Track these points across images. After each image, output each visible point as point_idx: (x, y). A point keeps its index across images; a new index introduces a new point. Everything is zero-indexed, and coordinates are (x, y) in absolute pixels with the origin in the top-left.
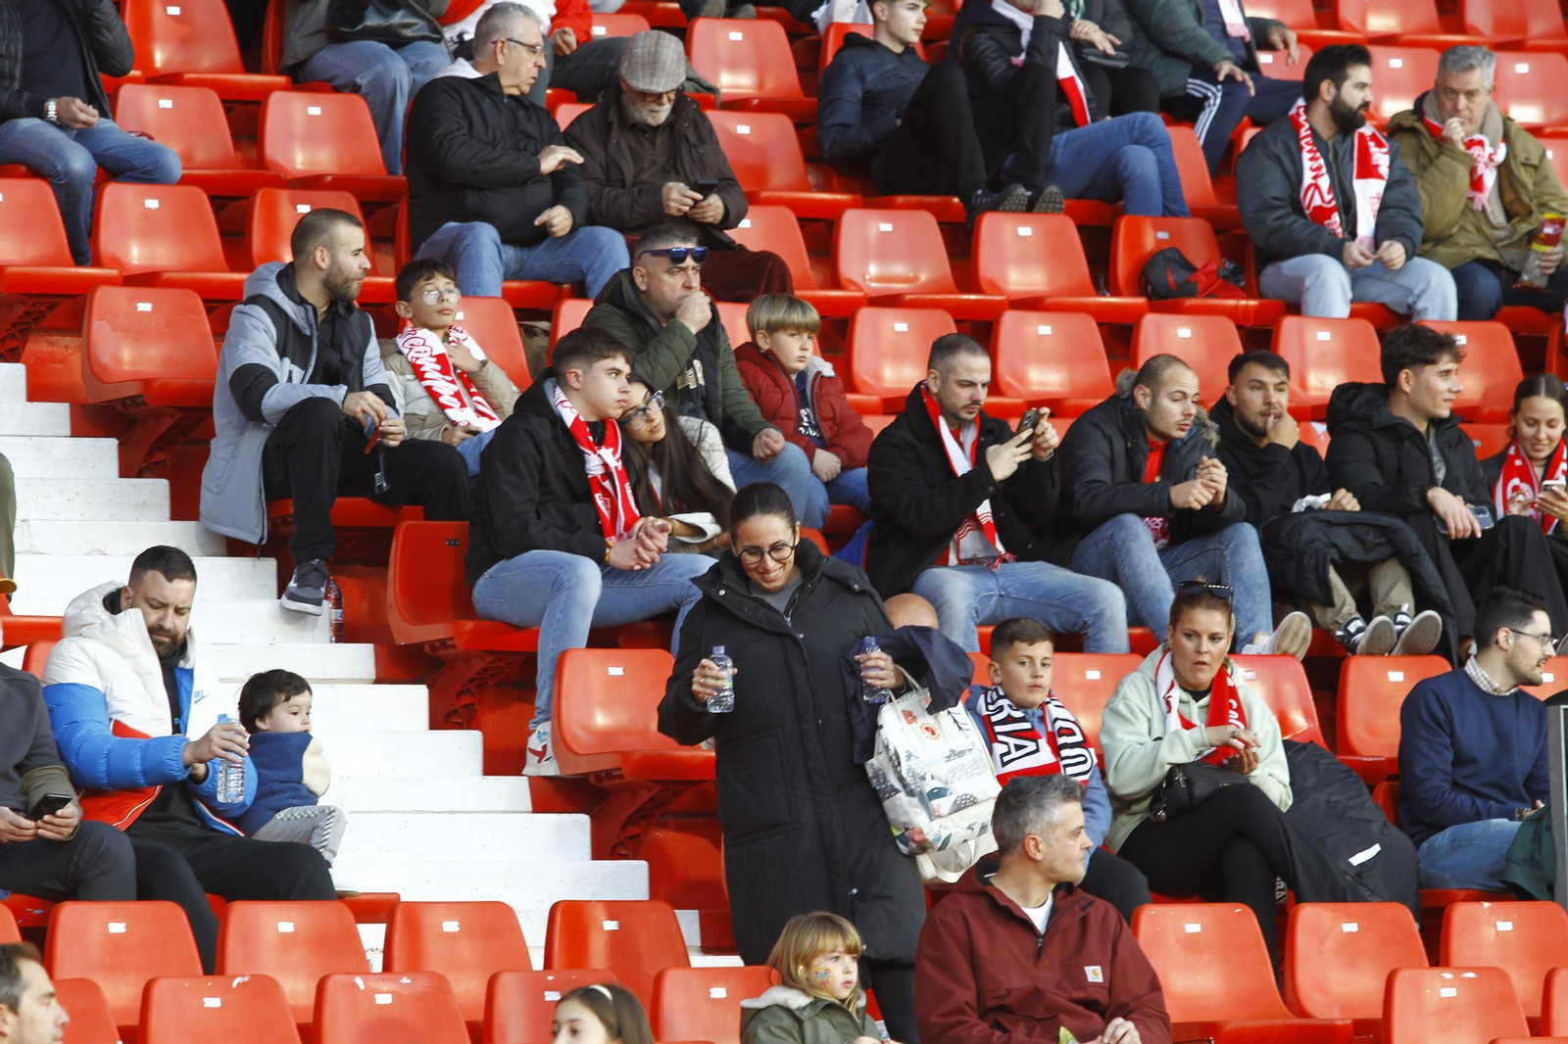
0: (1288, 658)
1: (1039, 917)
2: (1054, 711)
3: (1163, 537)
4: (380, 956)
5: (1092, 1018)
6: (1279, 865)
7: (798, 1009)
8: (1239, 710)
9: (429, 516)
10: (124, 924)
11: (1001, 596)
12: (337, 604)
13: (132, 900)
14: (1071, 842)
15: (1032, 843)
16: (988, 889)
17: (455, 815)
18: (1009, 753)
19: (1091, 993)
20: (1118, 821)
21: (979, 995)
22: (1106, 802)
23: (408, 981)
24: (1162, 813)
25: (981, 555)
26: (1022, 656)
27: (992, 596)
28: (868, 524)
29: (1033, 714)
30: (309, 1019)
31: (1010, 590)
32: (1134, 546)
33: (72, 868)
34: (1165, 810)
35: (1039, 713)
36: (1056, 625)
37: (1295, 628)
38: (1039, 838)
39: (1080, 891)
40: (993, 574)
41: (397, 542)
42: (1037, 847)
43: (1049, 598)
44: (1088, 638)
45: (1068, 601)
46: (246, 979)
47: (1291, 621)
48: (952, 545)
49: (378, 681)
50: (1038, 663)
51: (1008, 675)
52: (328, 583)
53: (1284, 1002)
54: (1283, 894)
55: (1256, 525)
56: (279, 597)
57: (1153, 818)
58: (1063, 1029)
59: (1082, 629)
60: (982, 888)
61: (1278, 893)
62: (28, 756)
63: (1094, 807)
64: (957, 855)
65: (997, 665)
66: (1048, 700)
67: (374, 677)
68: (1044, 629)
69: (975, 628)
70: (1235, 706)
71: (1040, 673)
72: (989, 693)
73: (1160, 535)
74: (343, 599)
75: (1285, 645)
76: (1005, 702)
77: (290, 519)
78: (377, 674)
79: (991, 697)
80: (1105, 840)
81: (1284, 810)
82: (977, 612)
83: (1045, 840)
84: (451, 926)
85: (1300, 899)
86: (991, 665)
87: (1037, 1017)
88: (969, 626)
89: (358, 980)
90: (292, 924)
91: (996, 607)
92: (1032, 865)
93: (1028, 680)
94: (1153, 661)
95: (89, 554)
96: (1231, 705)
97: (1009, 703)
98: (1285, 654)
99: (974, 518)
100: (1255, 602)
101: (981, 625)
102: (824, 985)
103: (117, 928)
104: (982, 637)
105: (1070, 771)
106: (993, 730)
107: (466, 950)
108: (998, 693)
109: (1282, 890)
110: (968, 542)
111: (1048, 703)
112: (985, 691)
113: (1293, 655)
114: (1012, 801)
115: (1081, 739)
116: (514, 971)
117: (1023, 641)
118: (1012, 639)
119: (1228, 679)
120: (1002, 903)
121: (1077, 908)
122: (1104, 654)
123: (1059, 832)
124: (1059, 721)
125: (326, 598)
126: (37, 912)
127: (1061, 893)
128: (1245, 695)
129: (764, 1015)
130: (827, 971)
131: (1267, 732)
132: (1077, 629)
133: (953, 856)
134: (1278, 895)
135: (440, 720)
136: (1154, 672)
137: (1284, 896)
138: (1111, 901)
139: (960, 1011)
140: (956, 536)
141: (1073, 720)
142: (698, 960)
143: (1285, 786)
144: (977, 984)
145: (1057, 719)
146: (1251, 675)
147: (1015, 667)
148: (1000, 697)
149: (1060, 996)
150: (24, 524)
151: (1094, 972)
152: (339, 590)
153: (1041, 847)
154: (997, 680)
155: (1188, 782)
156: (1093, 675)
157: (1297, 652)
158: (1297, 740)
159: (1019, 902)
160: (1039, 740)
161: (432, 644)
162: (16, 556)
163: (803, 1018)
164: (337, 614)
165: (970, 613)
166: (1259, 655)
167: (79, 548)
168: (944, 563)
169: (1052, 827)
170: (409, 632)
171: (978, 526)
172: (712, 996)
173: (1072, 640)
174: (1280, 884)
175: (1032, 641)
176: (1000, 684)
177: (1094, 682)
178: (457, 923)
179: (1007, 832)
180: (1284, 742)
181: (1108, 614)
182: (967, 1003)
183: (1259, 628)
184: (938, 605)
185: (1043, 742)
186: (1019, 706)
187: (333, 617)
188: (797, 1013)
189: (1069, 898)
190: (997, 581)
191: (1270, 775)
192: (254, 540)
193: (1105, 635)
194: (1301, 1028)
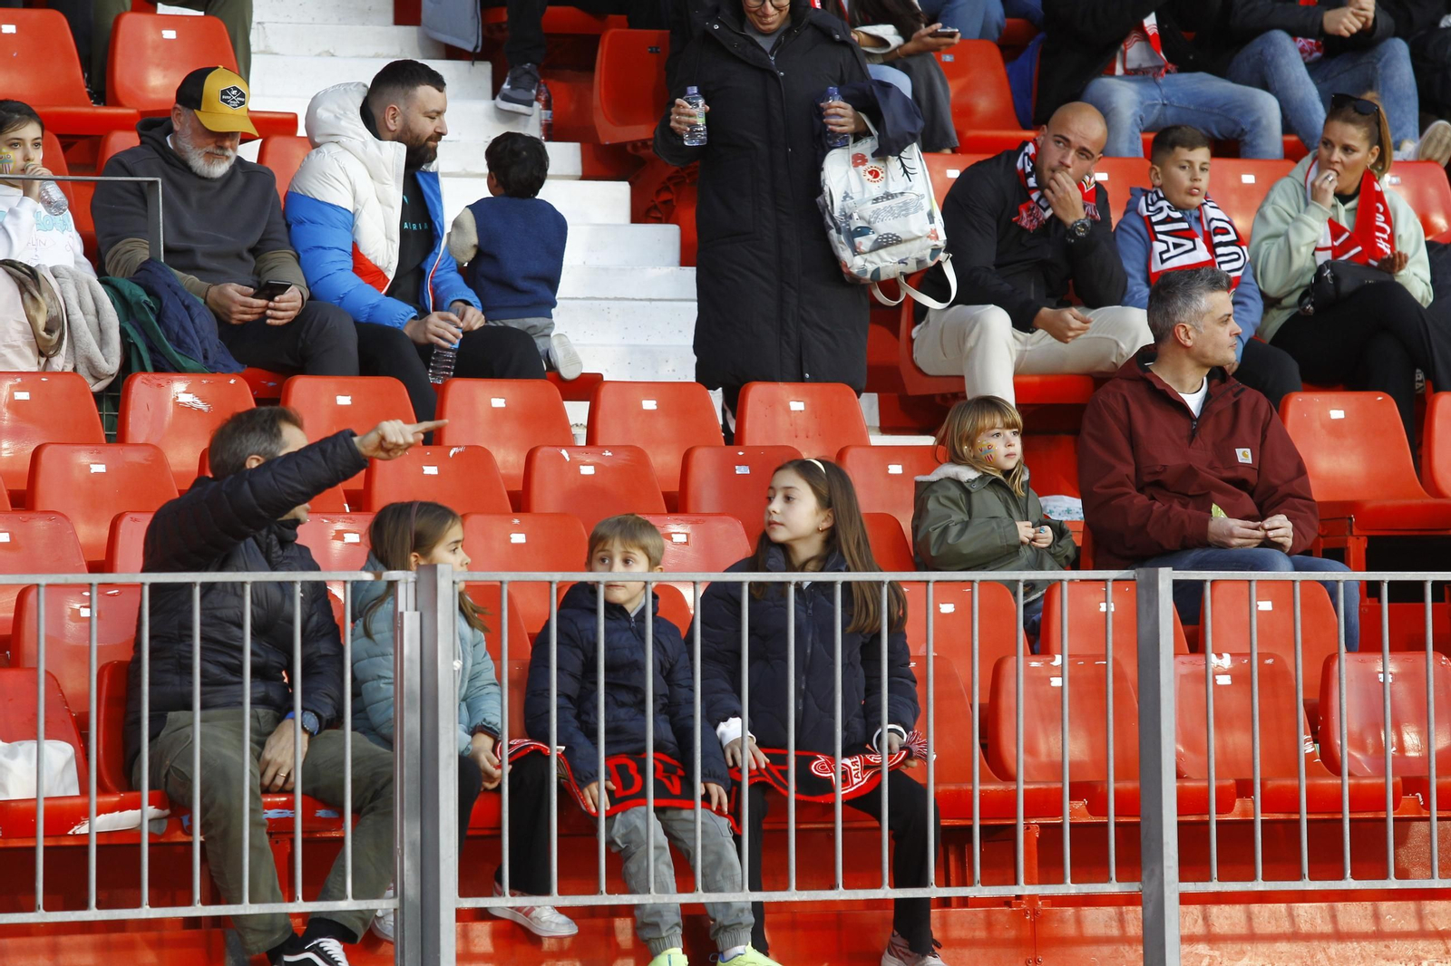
0: (1433, 165)
1: (1194, 401)
2: (1211, 212)
3: (1318, 50)
4: (584, 432)
5: (1242, 495)
6: (1418, 356)
7: (968, 482)
8: (1386, 213)
9: (632, 24)
10: (349, 398)
11: (1164, 105)
12: (547, 106)
13: (356, 375)
14: (1220, 329)
15: (1182, 330)
16: (1147, 375)
17: (653, 303)
18: (1168, 251)
19: (1240, 473)
20: (1269, 316)
21: (1137, 470)
22: (1258, 296)
23: (610, 454)
24: (1309, 307)
25: (1145, 65)
26: (1182, 160)
27: (1156, 104)
28: (1041, 36)
29: (1191, 215)
30: (519, 487)
31: (1173, 99)
32: (1283, 61)
33: (300, 345)
34: (1313, 304)
35: (1196, 213)
36: (1216, 133)
37: (1438, 136)
38: (1188, 326)
39: (1233, 379)
40: (1158, 85)
41: (603, 49)
42: (1187, 334)
43: (1209, 106)
44: (1246, 144)
45: (1227, 109)
46: (461, 449)
47: (1436, 129)
48: (1119, 55)
49: (585, 177)
50: (1197, 167)
51: (1169, 179)
52: (539, 86)
53: (1421, 483)
54: (1421, 385)
55: (1405, 39)
56: (494, 98)
57: (1302, 313)
58: (1214, 506)
59: (1239, 135)
60: (1141, 373)
61: (1417, 384)
62: (260, 241)
63: (1246, 300)
64: (1118, 345)
65: (1158, 169)
66: (1205, 201)
67: (580, 173)
68: (1203, 136)
69: (1139, 135)
70: (1382, 209)
71: (1199, 177)
72: (1150, 195)
73: (1314, 48)
74: (553, 101)
75: (1429, 152)
76: (1164, 204)
77: (504, 26)
78: (583, 171)
79: (1152, 199)
80: (1256, 332)
81: (1425, 306)
82: (1141, 120)
83: (1194, 327)
84: (649, 405)
85: (1438, 388)
86: (1152, 168)
87: (1190, 493)
88: (1133, 133)
89: (564, 452)
90: (503, 400)
91: (1160, 115)
92: (1184, 351)
93: (1187, 183)
94: (1303, 168)
95: (319, 55)
96: (1378, 209)
97: (1169, 204)
98: (1429, 160)
99: (1141, 29)
100: (1403, 111)
101: (1145, 131)
102: (989, 460)
103: (344, 400)
104: (1145, 143)
105: (1225, 267)
106: (1153, 229)
107: (663, 427)
108: (1157, 195)
109: (1421, 381)
110: (1135, 53)
111: (1206, 204)
112: (1146, 193)
113: (1436, 162)
114: (1163, 293)
115: (1235, 238)
116: (709, 446)
117: (1183, 146)
118: (1173, 145)
119: (1376, 184)
120: (1159, 387)
121: (1230, 394)
122: (1259, 160)
123: (1207, 320)
124: (1214, 222)
125: (537, 99)
126: (271, 384)
127: (1215, 381)
128: (1391, 200)
129: (935, 487)
130: (990, 447)
131: (1411, 234)
132: (1235, 136)
133: (1115, 345)
134: (1419, 385)
135: (640, 214)
136: (1304, 177)
137: (1423, 387)
138: (1260, 390)
139: (1122, 484)
140: (1123, 47)
141: (1227, 219)
142: (877, 440)
143: (1426, 284)
144: (1136, 463)
145: (1213, 219)
146: (1395, 180)
147: (1176, 171)
148: (1160, 199)
149: (1213, 475)
150: (260, 26)
151: (1244, 454)
152: (548, 92)
153: (1191, 334)
154: (1158, 182)
155: (1336, 278)
156: (1248, 179)
157: (1440, 159)
158: (1438, 240)
159: (1175, 387)
160: (1196, 239)
161: (634, 144)
162: (253, 56)
163: (972, 490)
164: (546, 114)
165: (1135, 120)
166: (1405, 162)
167: (310, 50)
168: (1111, 73)
169: (1201, 315)
170: (613, 133)
171: (1144, 36)
172: (890, 472)
173: (1229, 145)
174: (1420, 376)
175: (1192, 147)
176: (1161, 187)
177: (1249, 186)
178: (655, 402)
179: (1159, 322)
180: (1427, 243)
181: (1264, 122)
182: (1127, 476)
183: (1406, 136)
184: (1106, 112)
185: (1199, 241)
186: (1177, 209)
187: (543, 118)
188: (967, 485)
189: (1223, 385)
190: (1161, 90)
191: (1415, 274)
192: (469, 48)
193: (1260, 142)
194: (1436, 506)
